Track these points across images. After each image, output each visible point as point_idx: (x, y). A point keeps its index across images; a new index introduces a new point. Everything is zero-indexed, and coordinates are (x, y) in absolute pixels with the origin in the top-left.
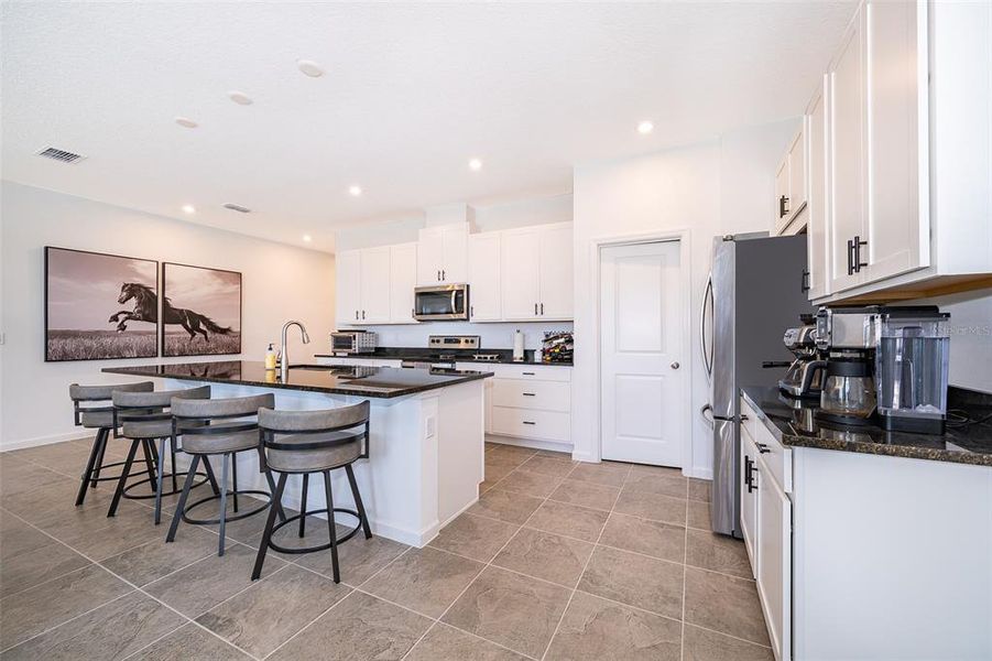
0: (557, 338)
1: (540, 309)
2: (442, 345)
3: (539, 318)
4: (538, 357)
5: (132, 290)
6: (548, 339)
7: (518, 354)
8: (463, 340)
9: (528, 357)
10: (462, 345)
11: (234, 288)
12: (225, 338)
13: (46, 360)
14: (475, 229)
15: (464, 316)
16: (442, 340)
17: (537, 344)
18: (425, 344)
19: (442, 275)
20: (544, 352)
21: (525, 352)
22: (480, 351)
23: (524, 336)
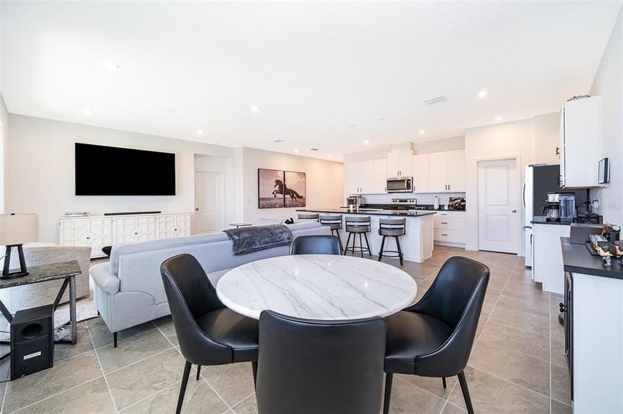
0: (456, 200)
1: (448, 187)
2: (398, 203)
3: (448, 191)
4: (446, 208)
5: (278, 182)
6: (451, 200)
7: (436, 207)
8: (408, 201)
9: (441, 208)
10: (408, 203)
11: (304, 179)
12: (301, 200)
13: (259, 208)
14: (415, 153)
15: (411, 191)
16: (398, 201)
17: (446, 203)
18: (390, 202)
19: (399, 173)
20: (449, 206)
21: (440, 206)
22: (417, 205)
23: (439, 199)
